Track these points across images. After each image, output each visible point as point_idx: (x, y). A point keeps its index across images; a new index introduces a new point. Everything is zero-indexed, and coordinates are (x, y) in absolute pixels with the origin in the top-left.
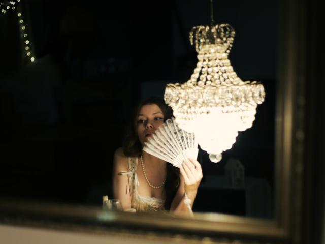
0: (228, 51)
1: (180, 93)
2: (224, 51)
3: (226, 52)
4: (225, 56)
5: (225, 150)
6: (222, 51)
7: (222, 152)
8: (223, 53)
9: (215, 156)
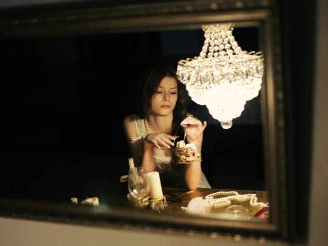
0: (232, 29)
1: (191, 71)
2: (229, 28)
3: (230, 29)
4: (230, 33)
5: (235, 118)
6: (226, 29)
7: (232, 119)
8: (228, 30)
9: (226, 124)
